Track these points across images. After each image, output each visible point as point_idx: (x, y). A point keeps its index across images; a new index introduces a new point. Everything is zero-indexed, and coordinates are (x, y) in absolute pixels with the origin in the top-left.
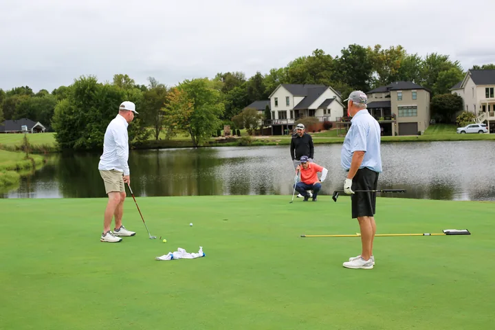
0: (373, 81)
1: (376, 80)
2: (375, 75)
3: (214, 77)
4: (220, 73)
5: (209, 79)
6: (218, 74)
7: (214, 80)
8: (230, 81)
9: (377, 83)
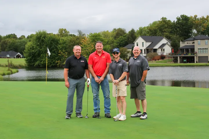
0: (194, 34)
1: (195, 33)
2: (195, 31)
3: (112, 31)
4: (115, 28)
5: (109, 31)
6: (114, 29)
7: (112, 32)
8: (119, 33)
9: (196, 35)
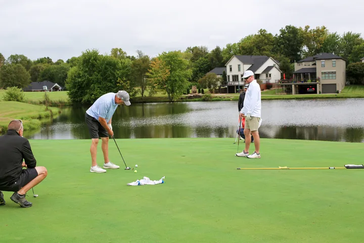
0: (304, 52)
1: (305, 52)
2: (305, 48)
5: (182, 52)
6: (188, 48)
7: (185, 52)
8: (197, 53)
9: (307, 55)
